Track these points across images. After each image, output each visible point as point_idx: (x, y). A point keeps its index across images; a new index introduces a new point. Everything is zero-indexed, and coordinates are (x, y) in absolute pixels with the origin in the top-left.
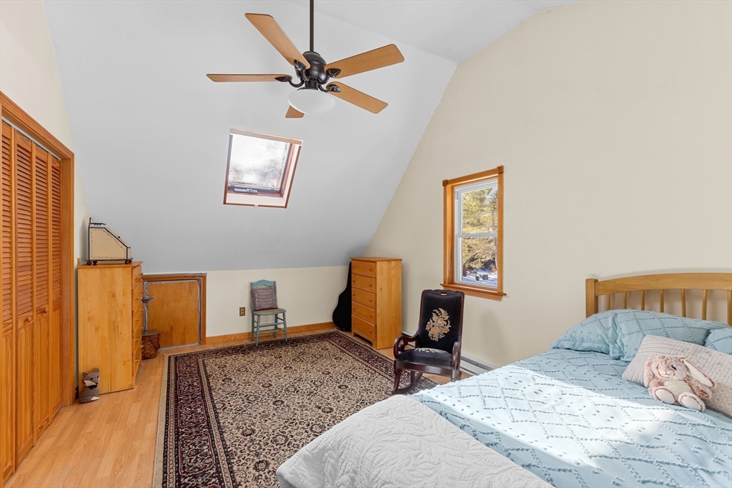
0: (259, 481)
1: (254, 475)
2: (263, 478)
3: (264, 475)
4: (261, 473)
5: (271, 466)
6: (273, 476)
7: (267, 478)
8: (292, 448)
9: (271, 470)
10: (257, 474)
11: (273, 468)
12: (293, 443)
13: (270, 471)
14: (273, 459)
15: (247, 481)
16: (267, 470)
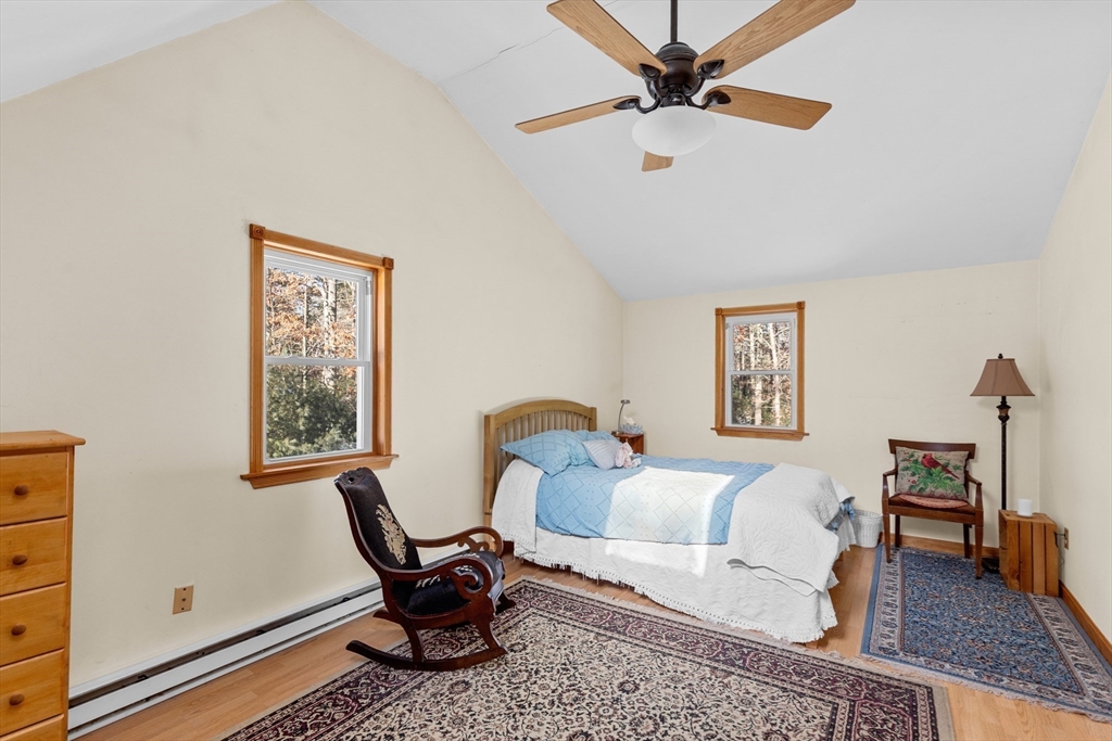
0: (793, 725)
1: (795, 736)
2: (786, 724)
3: (784, 726)
4: (784, 732)
5: (765, 730)
6: (772, 717)
7: (783, 721)
8: (715, 728)
9: (769, 725)
10: (791, 734)
11: (764, 725)
12: (703, 734)
13: (773, 725)
14: (754, 735)
15: (809, 735)
16: (775, 728)
